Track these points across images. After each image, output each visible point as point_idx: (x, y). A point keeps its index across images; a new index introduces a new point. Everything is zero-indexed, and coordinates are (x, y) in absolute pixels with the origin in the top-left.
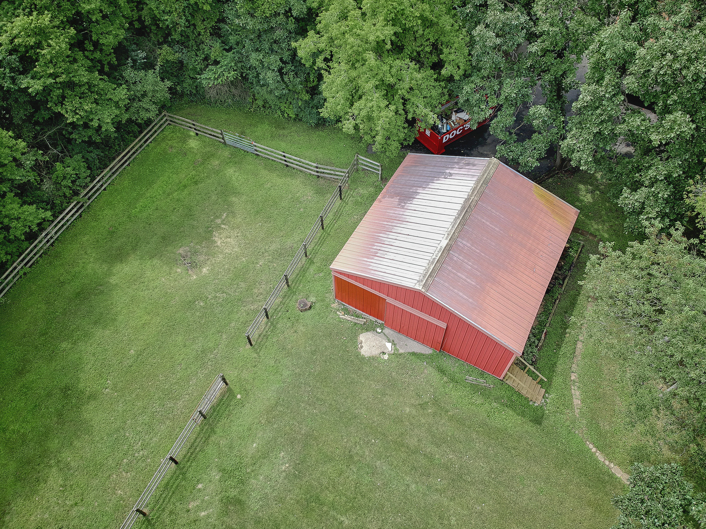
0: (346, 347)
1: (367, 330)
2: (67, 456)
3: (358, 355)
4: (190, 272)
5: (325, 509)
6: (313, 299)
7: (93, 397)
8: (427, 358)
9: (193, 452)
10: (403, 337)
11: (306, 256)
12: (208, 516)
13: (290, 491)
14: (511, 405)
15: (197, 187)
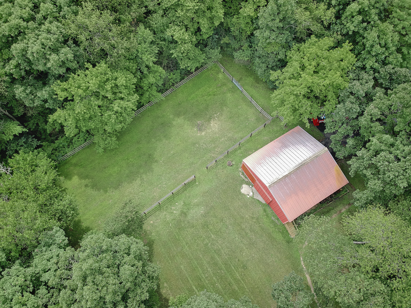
0: (237, 186)
1: (247, 184)
2: (144, 176)
3: (239, 191)
4: (198, 132)
5: (208, 230)
6: (234, 163)
7: (156, 161)
8: (262, 204)
9: (178, 193)
10: (258, 193)
11: (239, 145)
12: (176, 213)
13: (200, 219)
14: (282, 233)
15: (214, 97)
